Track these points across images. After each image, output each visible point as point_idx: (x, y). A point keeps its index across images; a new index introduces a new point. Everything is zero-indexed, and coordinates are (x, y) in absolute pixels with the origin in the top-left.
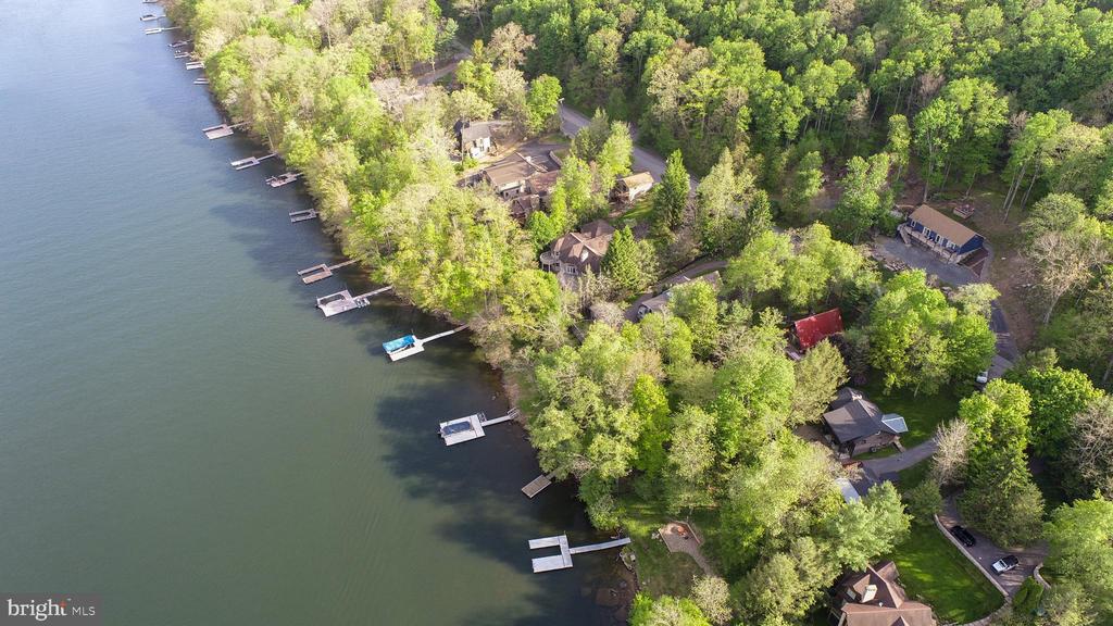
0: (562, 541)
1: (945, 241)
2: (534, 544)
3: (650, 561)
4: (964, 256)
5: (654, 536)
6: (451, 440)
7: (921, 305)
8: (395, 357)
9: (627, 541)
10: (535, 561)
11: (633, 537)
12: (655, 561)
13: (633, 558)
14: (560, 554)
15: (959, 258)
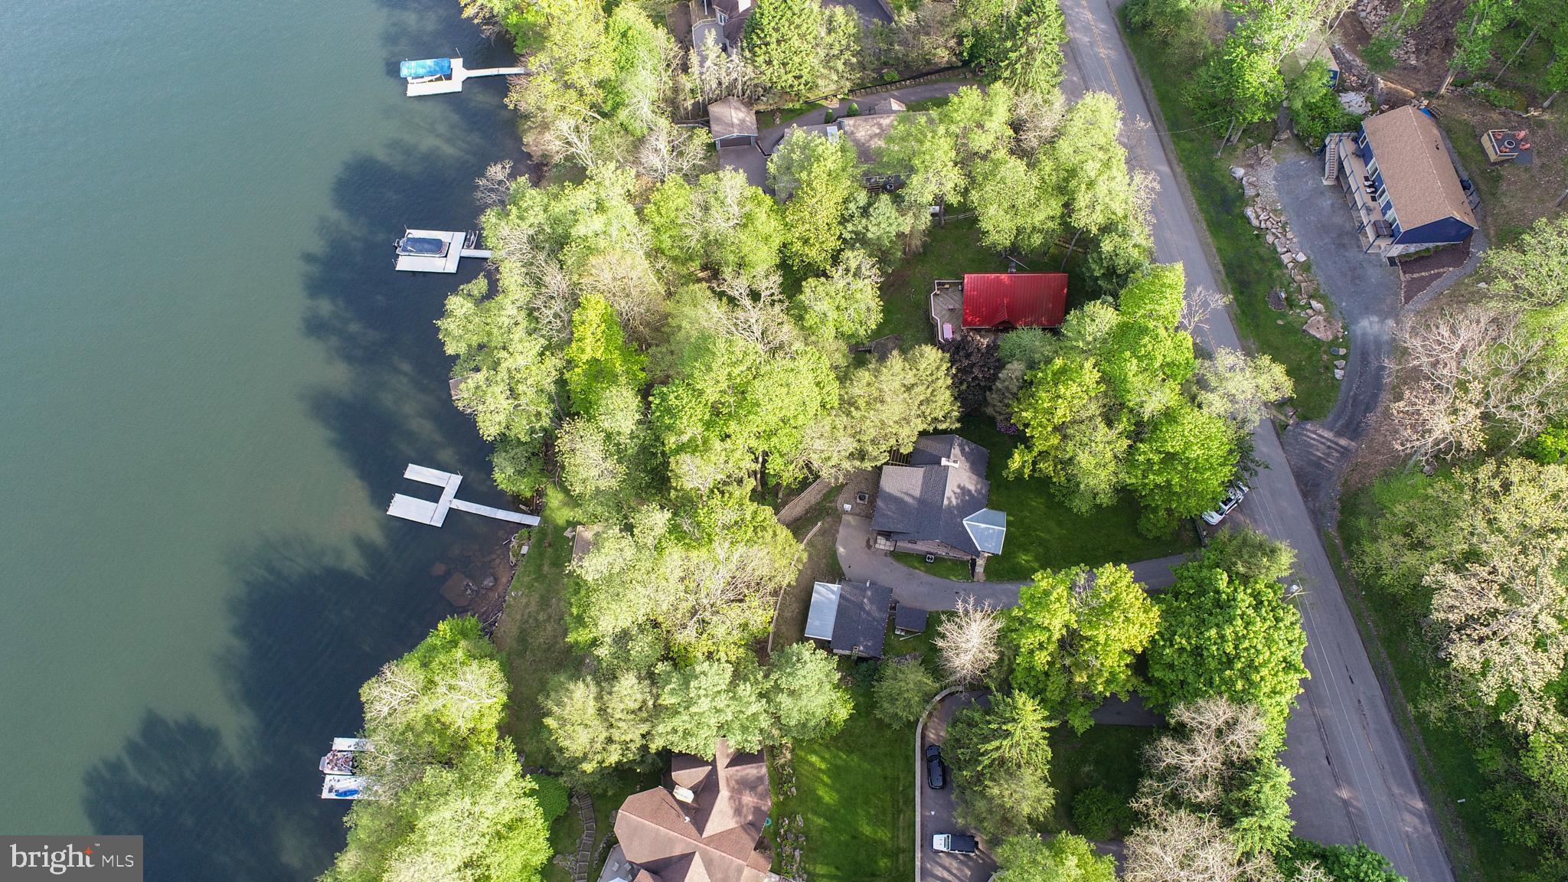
0: (451, 482)
1: (1388, 206)
2: (415, 473)
3: (540, 567)
4: (1412, 248)
5: (568, 533)
6: (406, 263)
7: (1128, 354)
8: (414, 90)
9: (534, 521)
10: (398, 497)
11: (545, 520)
12: (546, 569)
13: (525, 550)
14: (437, 501)
15: (1397, 250)
